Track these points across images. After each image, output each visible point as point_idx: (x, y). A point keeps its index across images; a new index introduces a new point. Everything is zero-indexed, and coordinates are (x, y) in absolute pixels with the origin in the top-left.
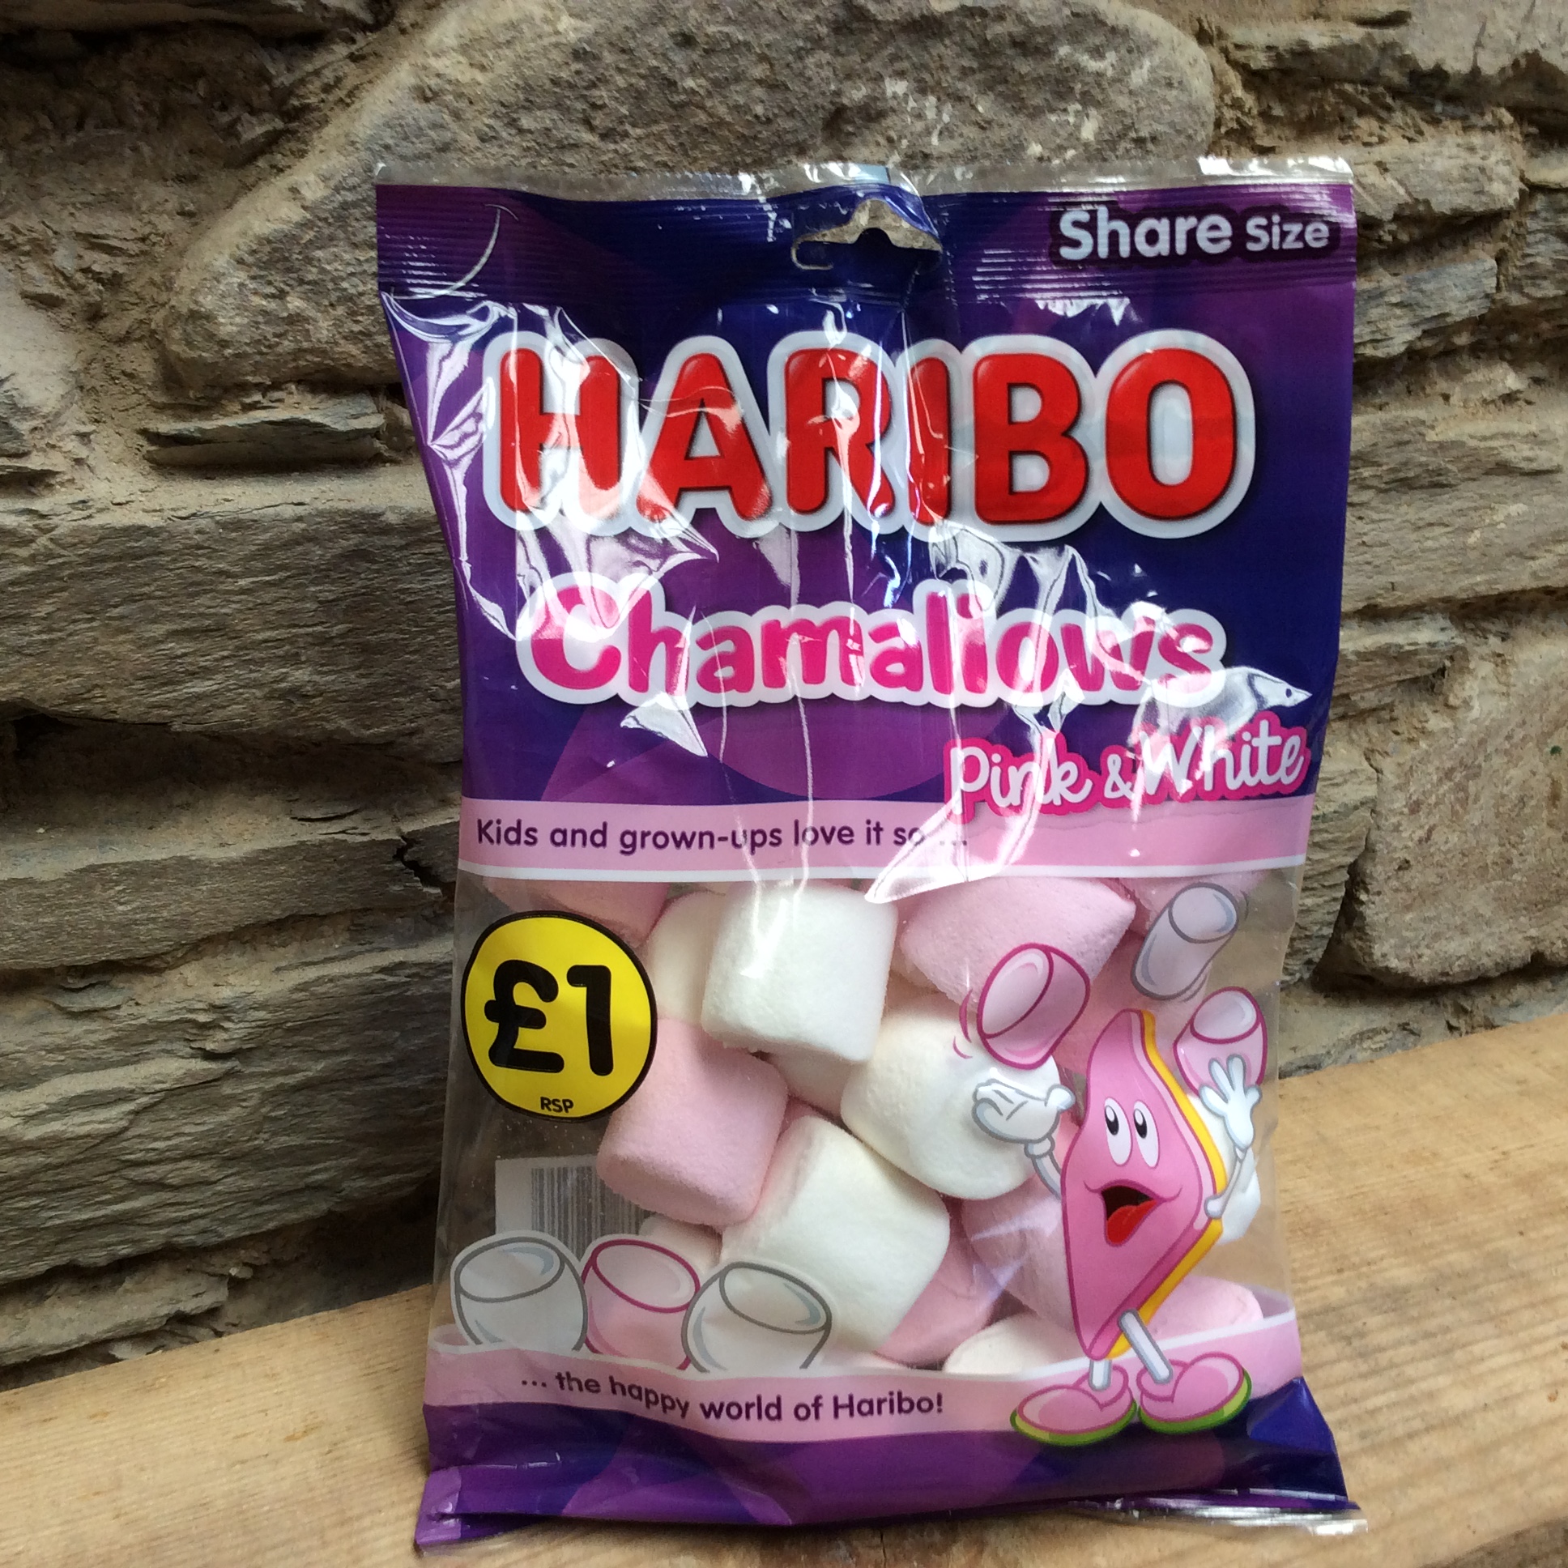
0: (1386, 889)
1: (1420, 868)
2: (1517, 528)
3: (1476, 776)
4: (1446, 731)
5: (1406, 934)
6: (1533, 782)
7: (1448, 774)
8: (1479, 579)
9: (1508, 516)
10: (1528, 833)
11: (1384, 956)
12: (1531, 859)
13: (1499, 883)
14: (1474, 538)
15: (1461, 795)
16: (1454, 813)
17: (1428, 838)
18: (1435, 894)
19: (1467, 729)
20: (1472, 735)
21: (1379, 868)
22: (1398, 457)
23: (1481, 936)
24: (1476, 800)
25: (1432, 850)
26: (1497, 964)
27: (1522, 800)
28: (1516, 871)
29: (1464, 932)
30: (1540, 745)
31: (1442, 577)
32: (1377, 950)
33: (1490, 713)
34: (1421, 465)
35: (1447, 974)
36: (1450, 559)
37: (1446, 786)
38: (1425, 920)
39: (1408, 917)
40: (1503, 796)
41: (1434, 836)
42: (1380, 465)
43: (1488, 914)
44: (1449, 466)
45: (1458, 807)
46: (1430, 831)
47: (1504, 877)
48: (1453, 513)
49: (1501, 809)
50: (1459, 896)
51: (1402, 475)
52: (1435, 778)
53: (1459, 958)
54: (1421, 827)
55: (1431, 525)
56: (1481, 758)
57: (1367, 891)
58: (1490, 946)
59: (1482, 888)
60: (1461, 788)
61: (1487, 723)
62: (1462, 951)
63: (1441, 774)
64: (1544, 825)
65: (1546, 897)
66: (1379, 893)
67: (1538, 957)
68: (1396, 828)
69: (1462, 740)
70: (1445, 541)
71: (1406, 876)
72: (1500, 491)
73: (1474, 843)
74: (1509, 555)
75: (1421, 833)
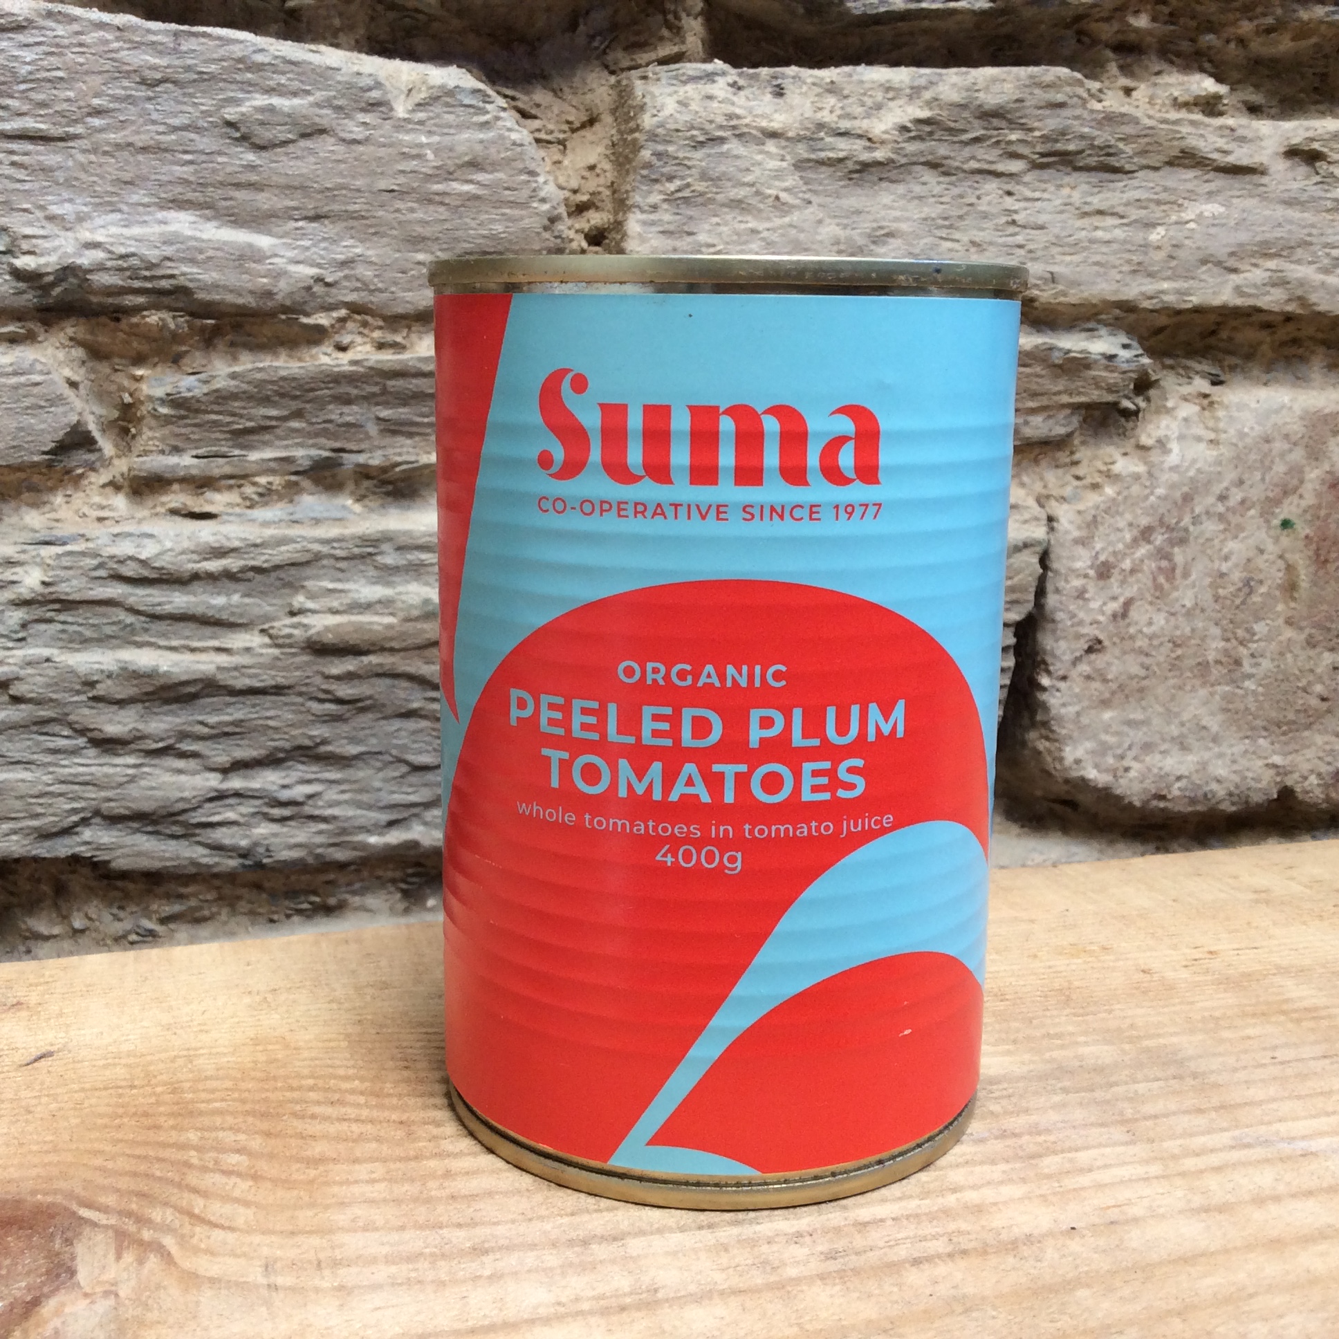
0: (1074, 674)
1: (1117, 652)
2: (1213, 230)
3: (1183, 541)
4: (1137, 477)
5: (1104, 737)
6: (1260, 562)
7: (1145, 534)
8: (1166, 285)
9: (1200, 215)
10: (1260, 628)
11: (1078, 762)
12: (1266, 664)
13: (1227, 688)
14: (1156, 235)
15: (1164, 564)
16: (1158, 587)
17: (1124, 615)
18: (1141, 690)
19: (1165, 477)
20: (1173, 486)
21: (1063, 645)
22: (1052, 123)
23: (1207, 755)
24: (1186, 575)
25: (1132, 630)
26: (1231, 794)
27: (1247, 583)
28: (1249, 676)
29: (1184, 748)
30: (1266, 514)
31: (1118, 277)
32: (1070, 753)
33: (1194, 461)
34: (1082, 137)
35: (1163, 798)
36: (1127, 256)
37: (1143, 550)
38: (1130, 723)
39: (1107, 715)
40: (1222, 575)
41: (1134, 614)
42: (1031, 130)
43: (1215, 728)
44: (1121, 145)
45: (1161, 580)
46: (1128, 604)
47: (1233, 681)
48: (1127, 204)
49: (1221, 591)
50: (1173, 698)
51: (1059, 146)
52: (1128, 537)
53: (1179, 778)
54: (1114, 598)
55: (1100, 212)
56: (1187, 520)
57: (1049, 673)
58: (1220, 769)
59: (1203, 692)
60: (1163, 554)
61: (1191, 473)
62: (1183, 770)
63: (1135, 532)
64: (1281, 621)
65: (1291, 716)
66: (1064, 678)
67: (1286, 794)
68: (1081, 594)
69: (1160, 491)
70: (1119, 233)
71: (1099, 660)
72: (1189, 186)
73: (1188, 630)
74: (1204, 262)
75: (1114, 606)
